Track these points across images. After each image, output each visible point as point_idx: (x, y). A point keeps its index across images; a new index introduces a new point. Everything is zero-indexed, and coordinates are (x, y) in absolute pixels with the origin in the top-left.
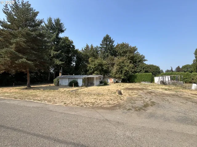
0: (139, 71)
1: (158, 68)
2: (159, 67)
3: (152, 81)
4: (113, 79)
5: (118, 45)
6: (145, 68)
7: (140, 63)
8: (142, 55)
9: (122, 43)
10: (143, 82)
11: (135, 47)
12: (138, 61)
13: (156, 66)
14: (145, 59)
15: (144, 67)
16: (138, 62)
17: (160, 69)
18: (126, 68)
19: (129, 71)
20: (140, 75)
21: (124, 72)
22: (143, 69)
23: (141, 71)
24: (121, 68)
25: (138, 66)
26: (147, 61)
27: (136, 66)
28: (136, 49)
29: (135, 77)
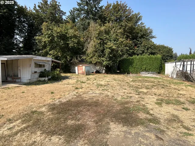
0: (141, 52)
1: (170, 50)
2: (172, 49)
3: (161, 70)
4: (84, 67)
5: (109, 6)
6: (150, 48)
7: (143, 39)
8: (149, 29)
9: (115, 4)
10: (143, 72)
11: (139, 14)
12: (139, 35)
13: (167, 47)
14: (153, 34)
15: (149, 46)
16: (140, 38)
17: (173, 51)
18: (111, 44)
19: (117, 51)
20: (139, 58)
21: (107, 51)
22: (148, 49)
23: (143, 52)
24: (103, 43)
25: (141, 44)
26: (155, 38)
27: (136, 45)
28: (140, 17)
29: (130, 63)
